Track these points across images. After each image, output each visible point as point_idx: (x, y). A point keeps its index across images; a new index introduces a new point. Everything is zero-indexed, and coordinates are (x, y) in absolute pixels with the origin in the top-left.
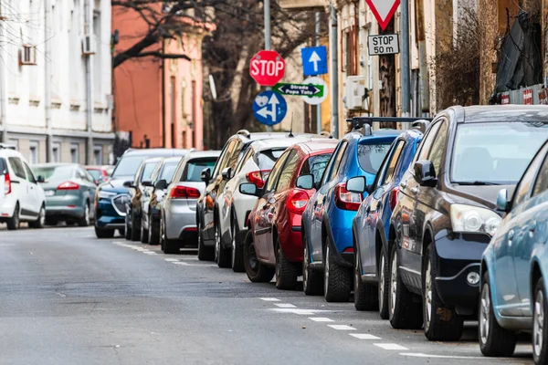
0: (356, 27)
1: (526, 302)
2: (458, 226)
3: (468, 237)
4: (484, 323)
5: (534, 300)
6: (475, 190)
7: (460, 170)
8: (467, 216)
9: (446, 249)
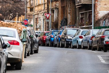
0: (38, 18)
1: (76, 44)
2: (68, 38)
3: (69, 39)
4: (72, 46)
5: (77, 43)
6: (70, 35)
7: (68, 33)
8: (69, 37)
9: (67, 40)
